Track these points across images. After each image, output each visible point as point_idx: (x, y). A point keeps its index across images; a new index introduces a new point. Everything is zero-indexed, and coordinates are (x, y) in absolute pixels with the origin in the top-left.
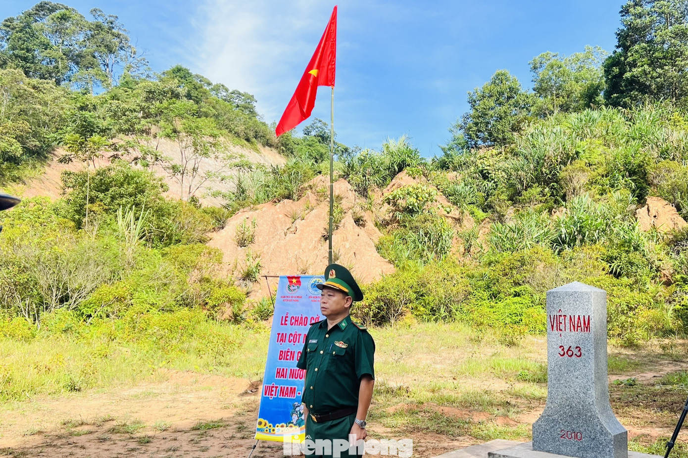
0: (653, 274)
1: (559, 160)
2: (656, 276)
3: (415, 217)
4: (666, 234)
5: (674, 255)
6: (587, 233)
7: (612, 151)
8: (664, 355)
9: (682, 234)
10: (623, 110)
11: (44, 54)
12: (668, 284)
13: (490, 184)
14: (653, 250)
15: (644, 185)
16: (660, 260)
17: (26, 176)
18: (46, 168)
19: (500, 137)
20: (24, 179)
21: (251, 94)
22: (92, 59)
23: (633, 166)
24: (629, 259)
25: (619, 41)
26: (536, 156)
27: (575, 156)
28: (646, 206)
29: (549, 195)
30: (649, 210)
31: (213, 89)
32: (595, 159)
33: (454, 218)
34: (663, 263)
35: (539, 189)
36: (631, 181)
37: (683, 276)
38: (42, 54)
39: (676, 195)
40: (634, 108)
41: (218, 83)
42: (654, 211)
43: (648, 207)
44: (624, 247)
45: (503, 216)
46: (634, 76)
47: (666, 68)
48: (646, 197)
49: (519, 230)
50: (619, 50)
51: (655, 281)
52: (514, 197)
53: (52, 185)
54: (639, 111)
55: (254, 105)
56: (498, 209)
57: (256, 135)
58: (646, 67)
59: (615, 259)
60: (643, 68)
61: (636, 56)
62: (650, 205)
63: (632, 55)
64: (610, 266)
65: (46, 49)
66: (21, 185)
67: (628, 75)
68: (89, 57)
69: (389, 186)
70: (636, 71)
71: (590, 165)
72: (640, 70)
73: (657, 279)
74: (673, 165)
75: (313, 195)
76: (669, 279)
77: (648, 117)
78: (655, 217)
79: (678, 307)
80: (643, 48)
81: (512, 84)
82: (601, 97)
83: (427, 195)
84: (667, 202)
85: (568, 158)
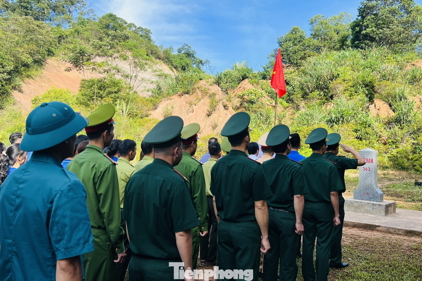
0: (378, 139)
1: (329, 78)
2: (379, 140)
3: (254, 105)
4: (384, 119)
5: (388, 130)
6: (345, 117)
7: (356, 74)
8: (384, 178)
9: (392, 119)
10: (361, 50)
11: (37, 5)
12: (385, 144)
13: (290, 88)
14: (378, 127)
15: (373, 93)
16: (381, 132)
17: (33, 75)
18: (43, 70)
19: (295, 62)
20: (32, 76)
21: (149, 29)
22: (63, 8)
23: (367, 82)
24: (366, 131)
25: (359, 13)
26: (317, 75)
27: (337, 76)
28: (374, 104)
29: (323, 95)
30: (375, 106)
31: (128, 26)
32: (348, 77)
33: (272, 106)
34: (383, 134)
35: (318, 93)
36: (366, 90)
37: (392, 140)
38: (36, 6)
39: (389, 99)
40: (367, 50)
41: (131, 23)
42: (378, 107)
43: (375, 104)
44: (363, 125)
45: (299, 106)
46: (367, 33)
47: (385, 29)
48: (374, 99)
49: (311, 115)
50: (360, 18)
51: (379, 142)
52: (305, 96)
53: (46, 80)
54: (370, 51)
55: (150, 35)
56: (296, 102)
57: (152, 53)
58: (374, 28)
59: (359, 131)
60: (372, 29)
61: (369, 22)
62: (376, 104)
63: (367, 21)
64: (357, 134)
65: (38, 3)
66: (31, 80)
67: (364, 32)
68: (61, 7)
69: (237, 88)
70: (368, 30)
71: (344, 80)
72: (370, 29)
73: (380, 141)
74: (388, 83)
75: (200, 92)
76: (385, 142)
77: (374, 55)
78: (378, 109)
79: (390, 155)
80: (372, 18)
81: (302, 34)
82: (349, 42)
83: (260, 94)
84: (384, 102)
85: (333, 77)
